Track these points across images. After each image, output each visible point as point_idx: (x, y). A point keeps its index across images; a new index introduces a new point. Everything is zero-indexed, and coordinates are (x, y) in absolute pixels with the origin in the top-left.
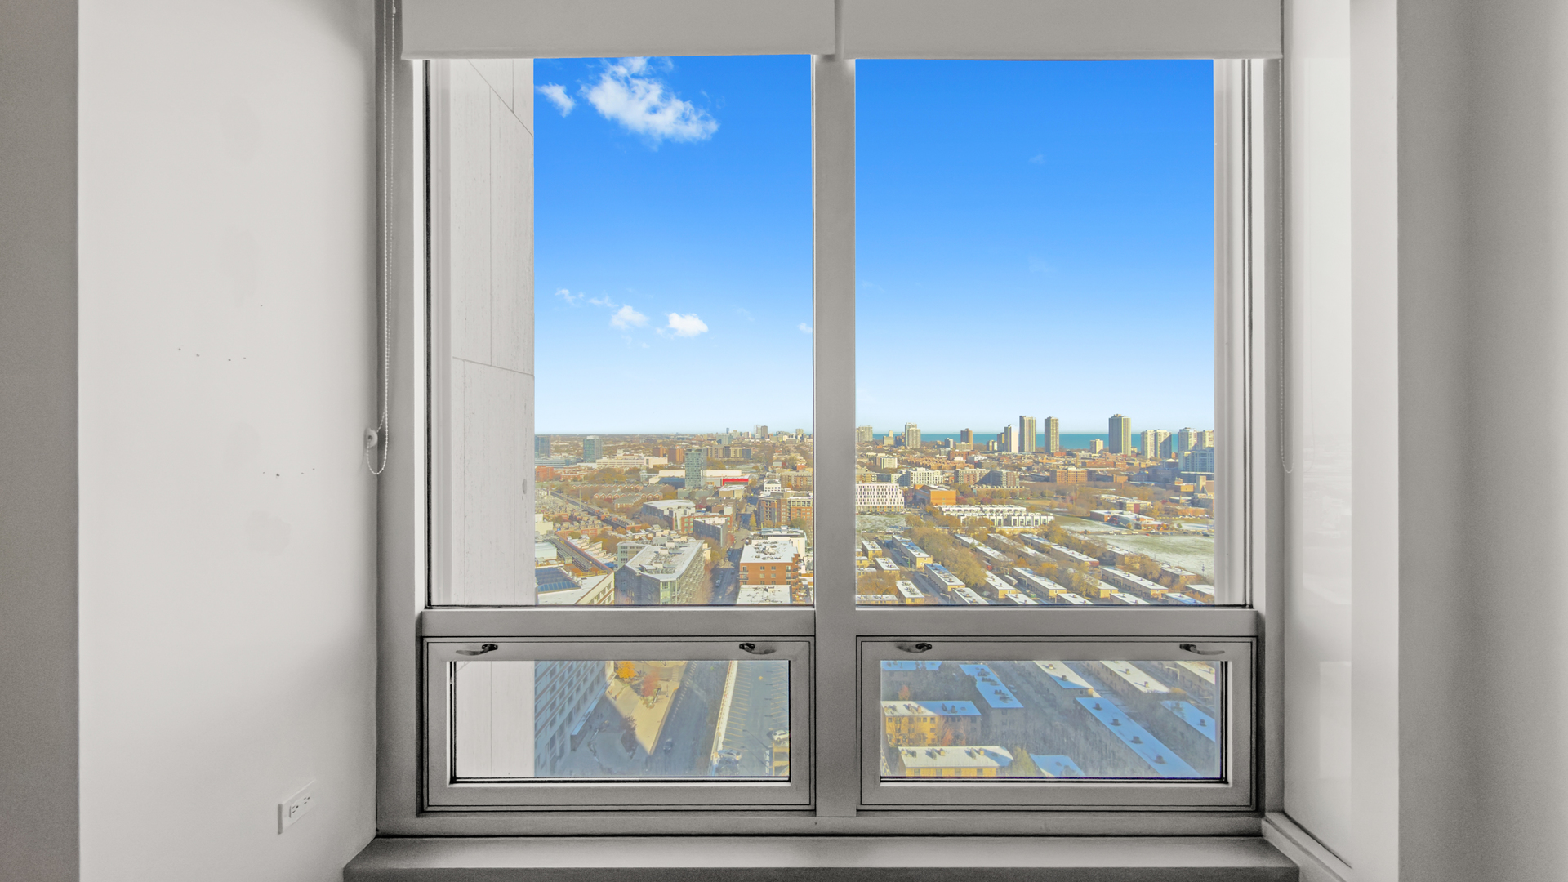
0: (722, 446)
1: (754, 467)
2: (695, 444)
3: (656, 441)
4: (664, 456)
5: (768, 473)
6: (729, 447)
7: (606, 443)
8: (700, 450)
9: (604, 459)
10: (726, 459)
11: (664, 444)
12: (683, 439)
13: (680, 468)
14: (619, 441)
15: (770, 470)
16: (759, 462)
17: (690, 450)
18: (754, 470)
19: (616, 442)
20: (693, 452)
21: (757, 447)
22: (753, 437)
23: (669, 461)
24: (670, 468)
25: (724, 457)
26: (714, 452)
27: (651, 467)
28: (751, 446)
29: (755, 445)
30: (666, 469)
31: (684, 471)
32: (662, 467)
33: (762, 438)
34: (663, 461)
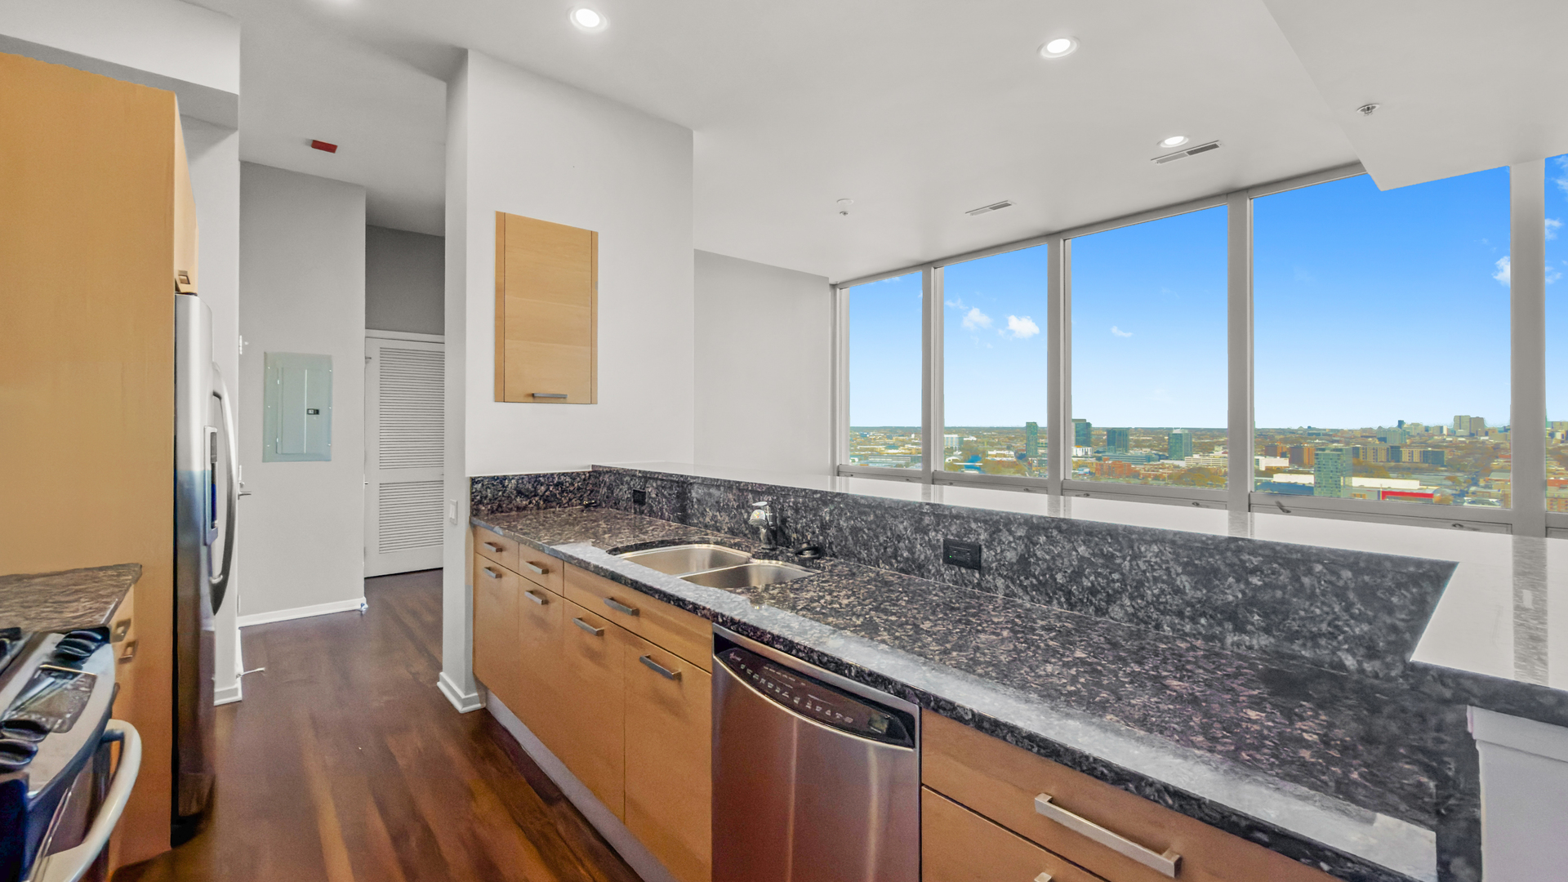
0: (1385, 446)
1: (1448, 478)
2: (1338, 442)
3: (1273, 436)
4: (1283, 455)
5: (1473, 489)
6: (1399, 447)
7: (1199, 439)
8: (1341, 450)
9: (1196, 456)
10: (1393, 464)
11: (1285, 441)
12: (1318, 435)
13: (1308, 473)
14: (1220, 437)
15: (1482, 483)
16: (1459, 470)
17: (1323, 450)
18: (1449, 483)
19: (1213, 437)
20: (1327, 452)
21: (1458, 448)
22: (1452, 433)
23: (1291, 462)
24: (1291, 472)
25: (1388, 461)
26: (1370, 454)
27: (1262, 468)
28: (1446, 447)
29: (1451, 445)
30: (1285, 472)
31: (1312, 476)
32: (1279, 470)
33: (1472, 435)
34: (1284, 462)
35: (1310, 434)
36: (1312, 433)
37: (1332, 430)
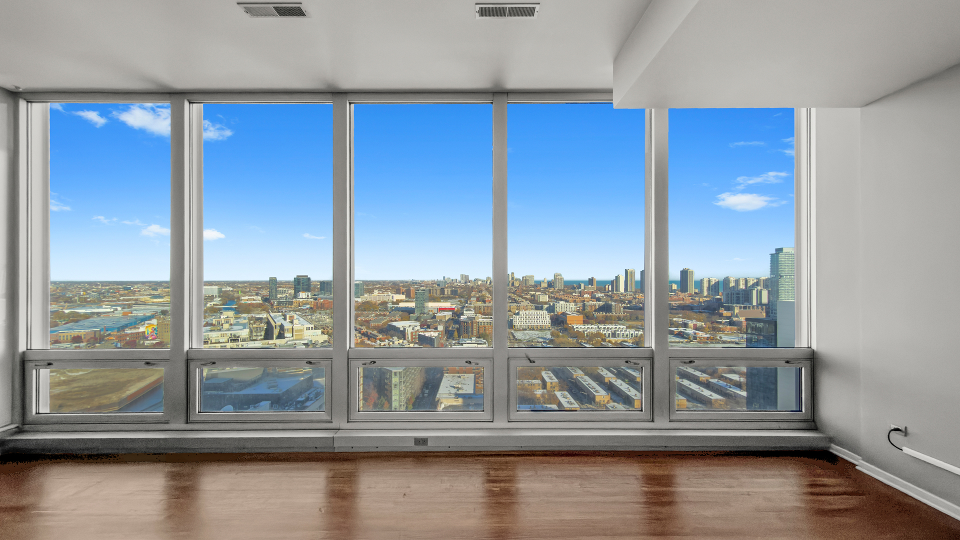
0: (439, 288)
1: (459, 301)
2: (423, 286)
3: (399, 284)
4: (403, 294)
5: (466, 305)
6: (444, 288)
7: (367, 286)
8: (424, 290)
9: (366, 295)
10: (442, 296)
11: (403, 286)
12: (416, 283)
13: (413, 302)
14: (377, 285)
15: (469, 302)
16: (462, 297)
17: (418, 290)
18: (459, 303)
19: (374, 285)
20: (420, 291)
21: (462, 288)
22: (460, 282)
23: (406, 297)
24: (406, 302)
25: (440, 295)
26: (434, 291)
27: (395, 301)
28: (458, 288)
29: (461, 287)
30: (404, 302)
31: (414, 303)
32: (402, 301)
33: (466, 283)
34: (403, 297)
35: (413, 283)
36: (414, 283)
37: (421, 281)
